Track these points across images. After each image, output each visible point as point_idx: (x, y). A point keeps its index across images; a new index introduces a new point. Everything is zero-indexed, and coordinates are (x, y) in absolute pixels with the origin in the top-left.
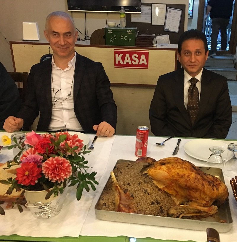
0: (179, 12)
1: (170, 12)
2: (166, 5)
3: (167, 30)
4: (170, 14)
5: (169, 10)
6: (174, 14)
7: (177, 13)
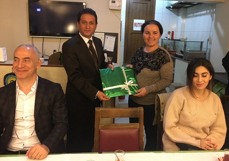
0: (114, 39)
1: (107, 38)
2: (104, 33)
3: (105, 50)
4: (108, 39)
5: (106, 37)
6: (110, 39)
7: (112, 39)
